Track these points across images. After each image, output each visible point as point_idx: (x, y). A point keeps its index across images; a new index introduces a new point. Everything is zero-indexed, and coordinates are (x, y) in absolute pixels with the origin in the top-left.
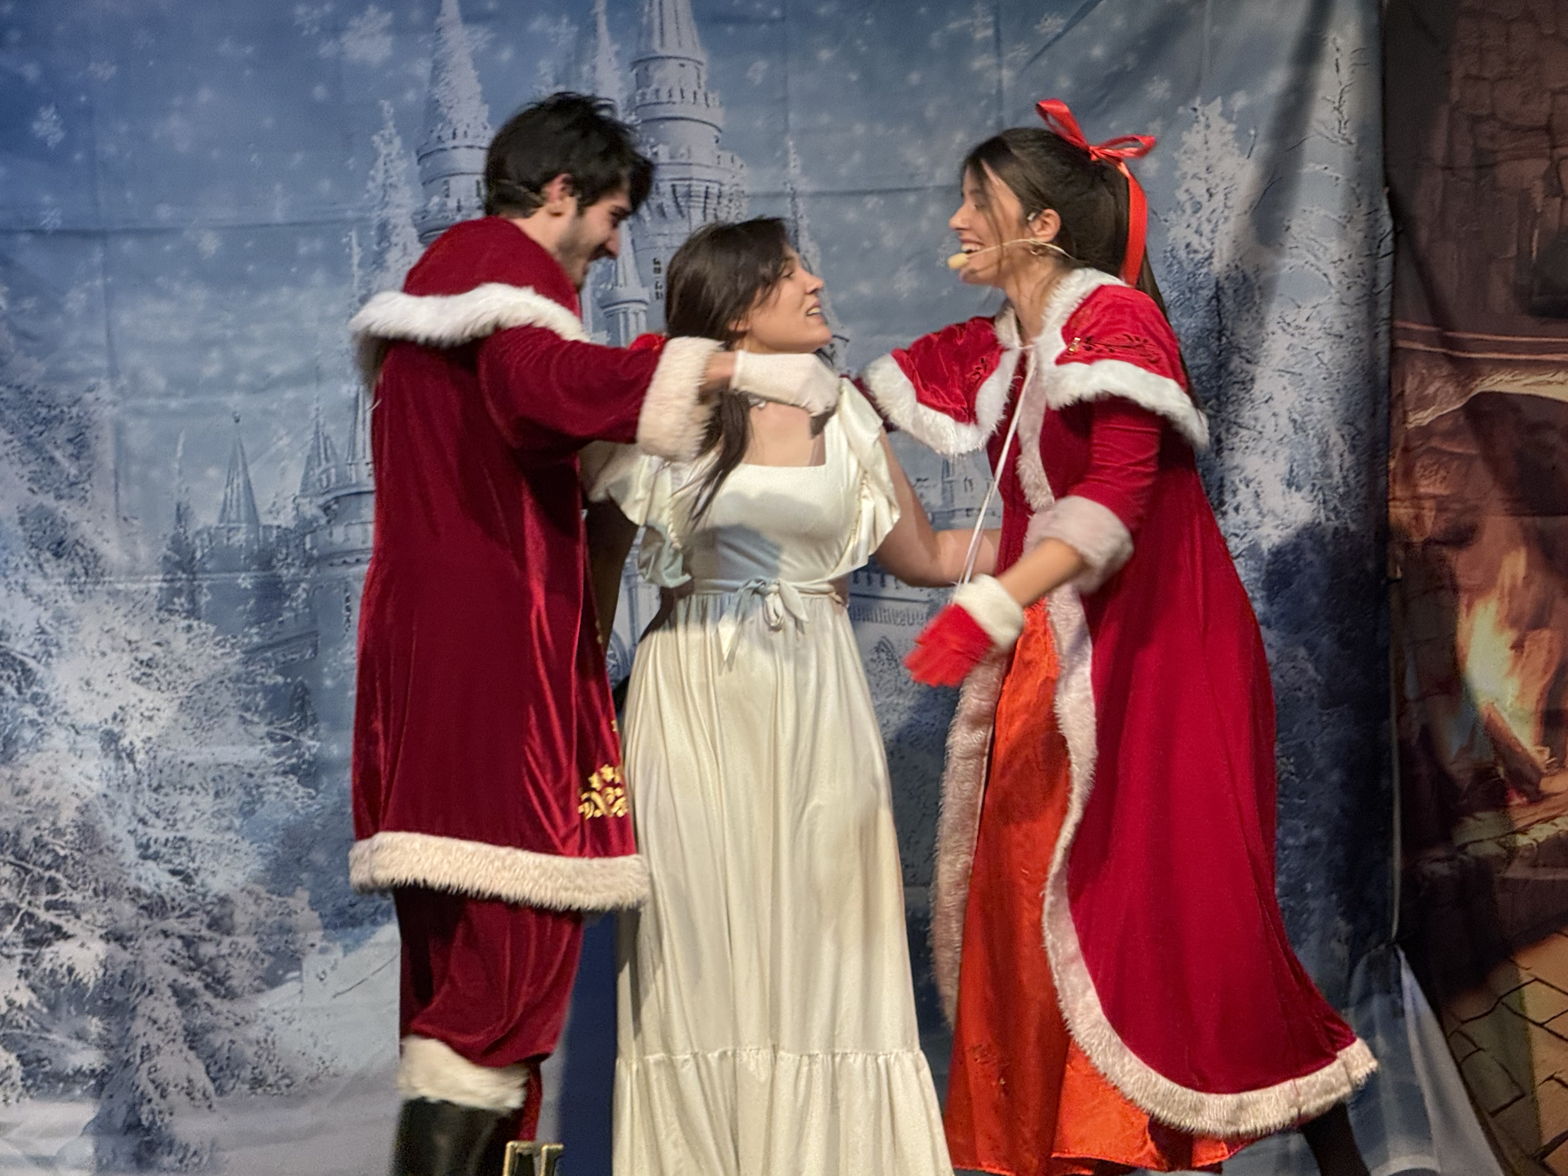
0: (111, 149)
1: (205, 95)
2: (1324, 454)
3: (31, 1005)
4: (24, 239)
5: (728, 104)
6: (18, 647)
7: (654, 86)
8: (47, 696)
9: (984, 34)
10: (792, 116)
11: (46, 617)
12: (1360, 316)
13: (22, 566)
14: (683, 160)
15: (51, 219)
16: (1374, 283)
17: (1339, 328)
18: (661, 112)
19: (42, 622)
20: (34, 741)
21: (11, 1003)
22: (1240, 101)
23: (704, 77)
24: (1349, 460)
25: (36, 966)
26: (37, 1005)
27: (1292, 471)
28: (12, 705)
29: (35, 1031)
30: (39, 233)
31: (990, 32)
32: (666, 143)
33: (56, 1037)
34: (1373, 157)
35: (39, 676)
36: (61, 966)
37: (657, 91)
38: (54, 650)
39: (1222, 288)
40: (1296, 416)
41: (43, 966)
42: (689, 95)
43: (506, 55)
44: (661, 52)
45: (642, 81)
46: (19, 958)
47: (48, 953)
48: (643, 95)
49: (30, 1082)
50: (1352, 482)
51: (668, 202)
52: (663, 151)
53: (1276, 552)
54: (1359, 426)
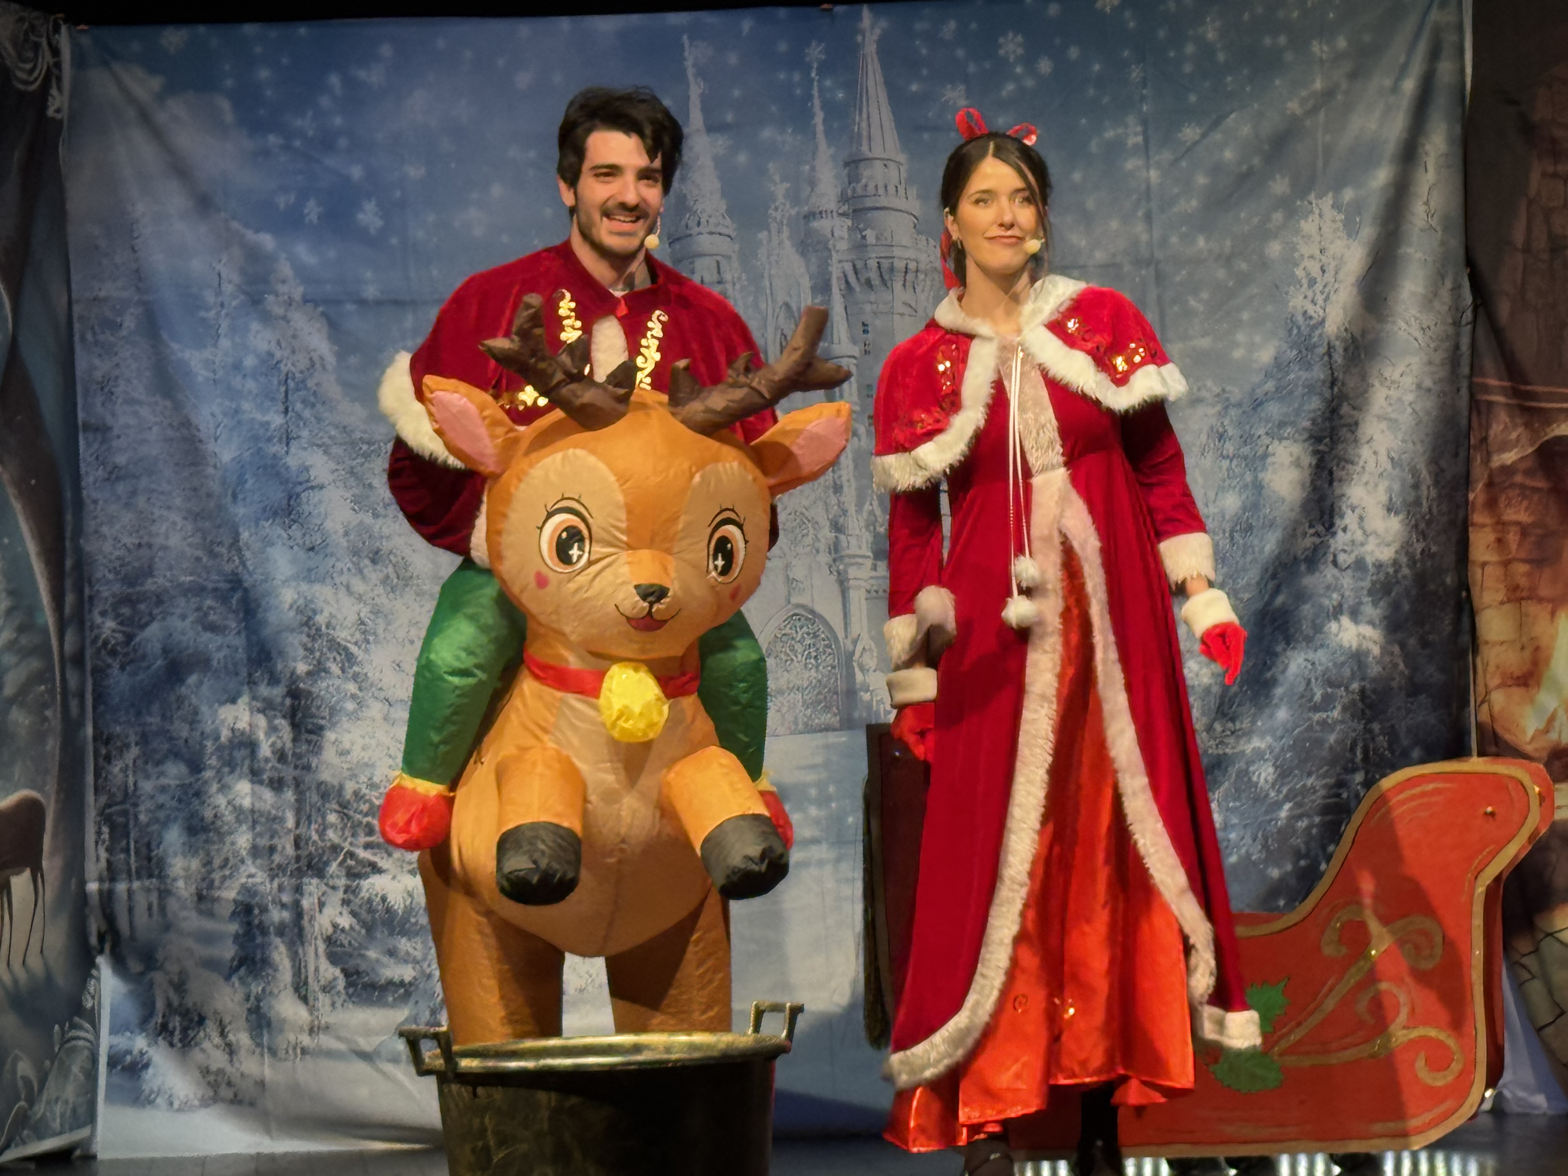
0: (420, 234)
1: (496, 190)
2: (1416, 486)
3: (352, 928)
4: (350, 307)
5: (924, 197)
6: (342, 635)
7: (864, 181)
8: (366, 674)
9: (1135, 139)
11: (365, 612)
12: (1443, 373)
13: (345, 569)
14: (888, 243)
15: (371, 292)
16: (1457, 347)
17: (1428, 383)
18: (869, 203)
19: (362, 615)
20: (355, 711)
21: (335, 926)
22: (1348, 194)
23: (904, 175)
24: (1433, 493)
25: (356, 896)
26: (357, 928)
27: (1391, 499)
28: (337, 682)
29: (355, 949)
30: (362, 303)
31: (1140, 139)
32: (873, 228)
33: (372, 954)
34: (1456, 244)
35: (360, 659)
36: (376, 895)
37: (866, 186)
38: (371, 638)
39: (1334, 347)
40: (1393, 454)
41: (362, 895)
42: (892, 189)
43: (742, 158)
44: (870, 155)
45: (854, 178)
46: (342, 890)
47: (365, 884)
48: (854, 190)
49: (351, 990)
50: (1435, 510)
51: (874, 275)
52: (870, 235)
53: (1379, 566)
54: (1443, 463)
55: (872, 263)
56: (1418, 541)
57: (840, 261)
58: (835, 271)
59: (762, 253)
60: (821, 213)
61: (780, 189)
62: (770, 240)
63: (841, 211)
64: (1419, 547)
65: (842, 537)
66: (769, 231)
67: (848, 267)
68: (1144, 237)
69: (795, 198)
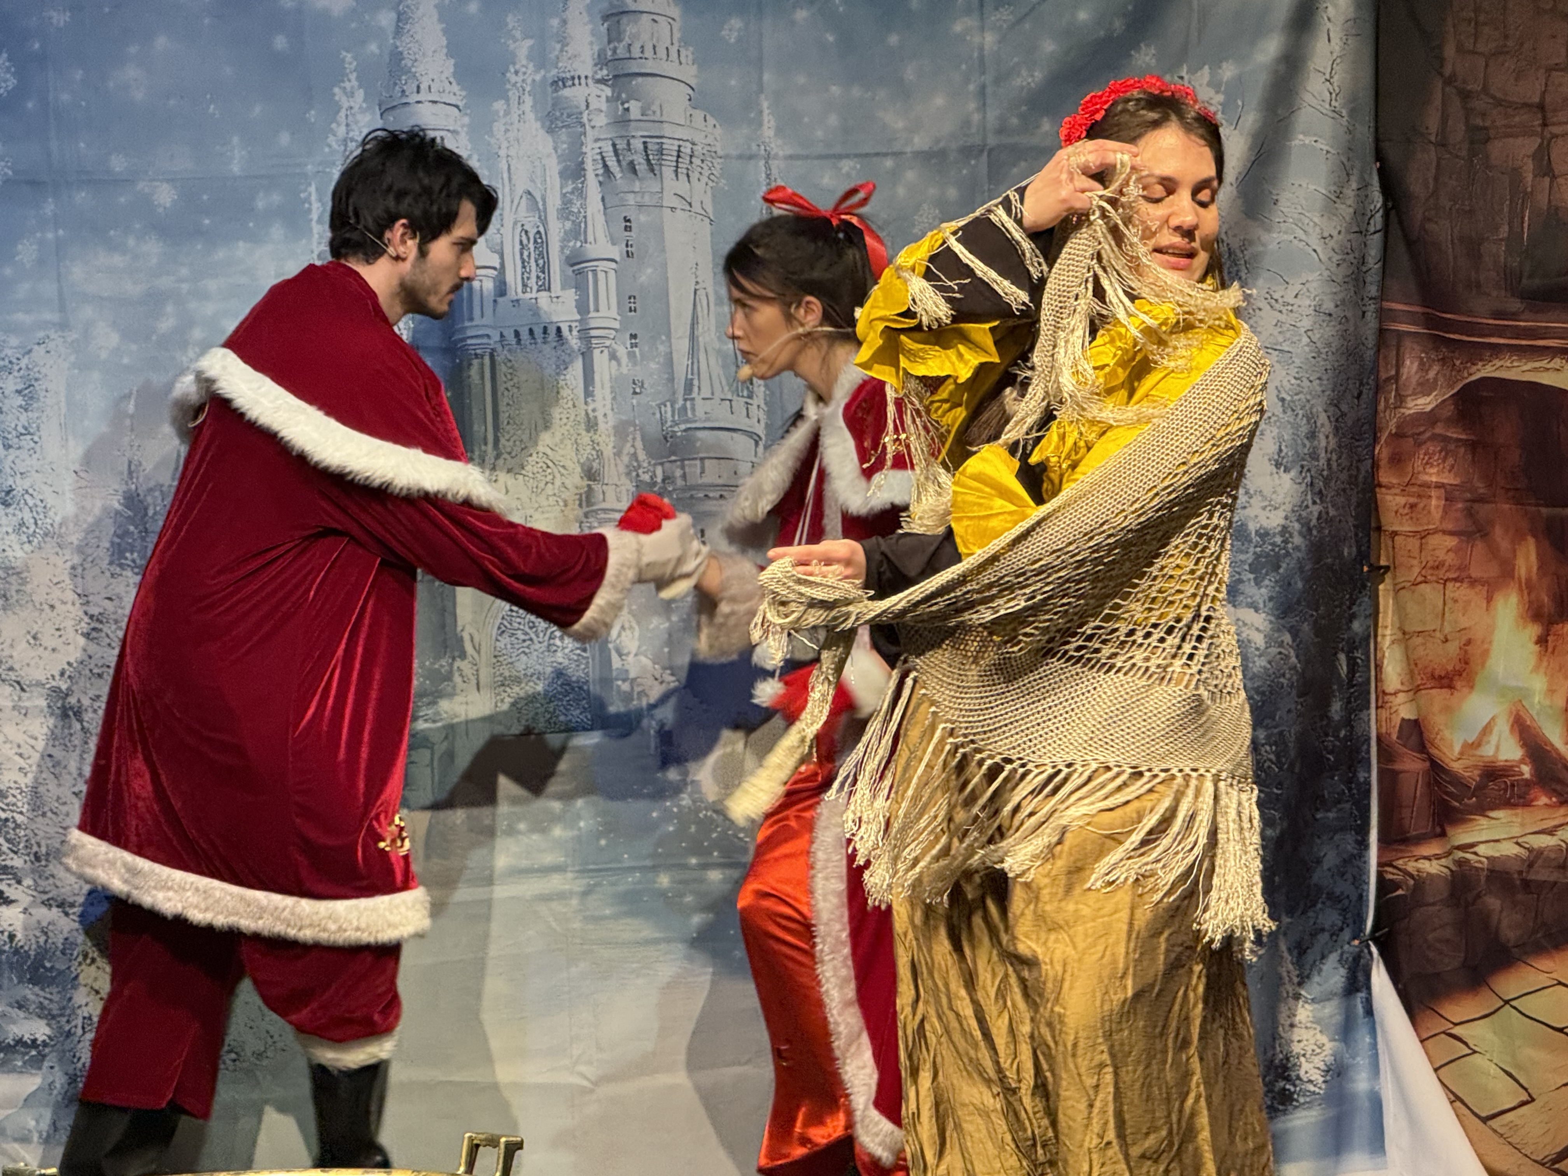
0: (65, 97)
2: (1312, 435)
5: (702, 62)
7: (627, 40)
10: (766, 77)
12: (1347, 294)
14: (655, 118)
16: (1363, 261)
17: (1329, 306)
18: (633, 68)
22: (1228, 71)
23: (677, 35)
24: (1333, 442)
27: (1281, 450)
32: (637, 99)
34: (1365, 133)
37: (630, 46)
40: (1284, 395)
42: (662, 53)
43: (473, 7)
44: (634, 6)
45: (614, 35)
48: (614, 51)
50: (1334, 465)
51: (639, 160)
52: (634, 107)
53: (1263, 534)
54: (1344, 407)
55: (637, 144)
56: (1314, 503)
57: (597, 140)
58: (590, 151)
59: (498, 127)
60: (573, 78)
61: (523, 48)
62: (507, 113)
63: (599, 76)
64: (1315, 509)
65: (597, 487)
66: (507, 100)
67: (608, 148)
68: (976, 117)
69: (540, 59)
